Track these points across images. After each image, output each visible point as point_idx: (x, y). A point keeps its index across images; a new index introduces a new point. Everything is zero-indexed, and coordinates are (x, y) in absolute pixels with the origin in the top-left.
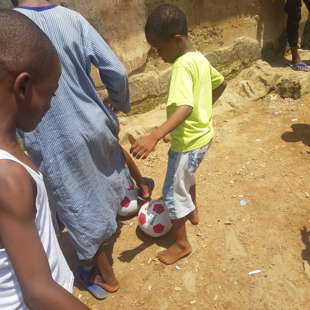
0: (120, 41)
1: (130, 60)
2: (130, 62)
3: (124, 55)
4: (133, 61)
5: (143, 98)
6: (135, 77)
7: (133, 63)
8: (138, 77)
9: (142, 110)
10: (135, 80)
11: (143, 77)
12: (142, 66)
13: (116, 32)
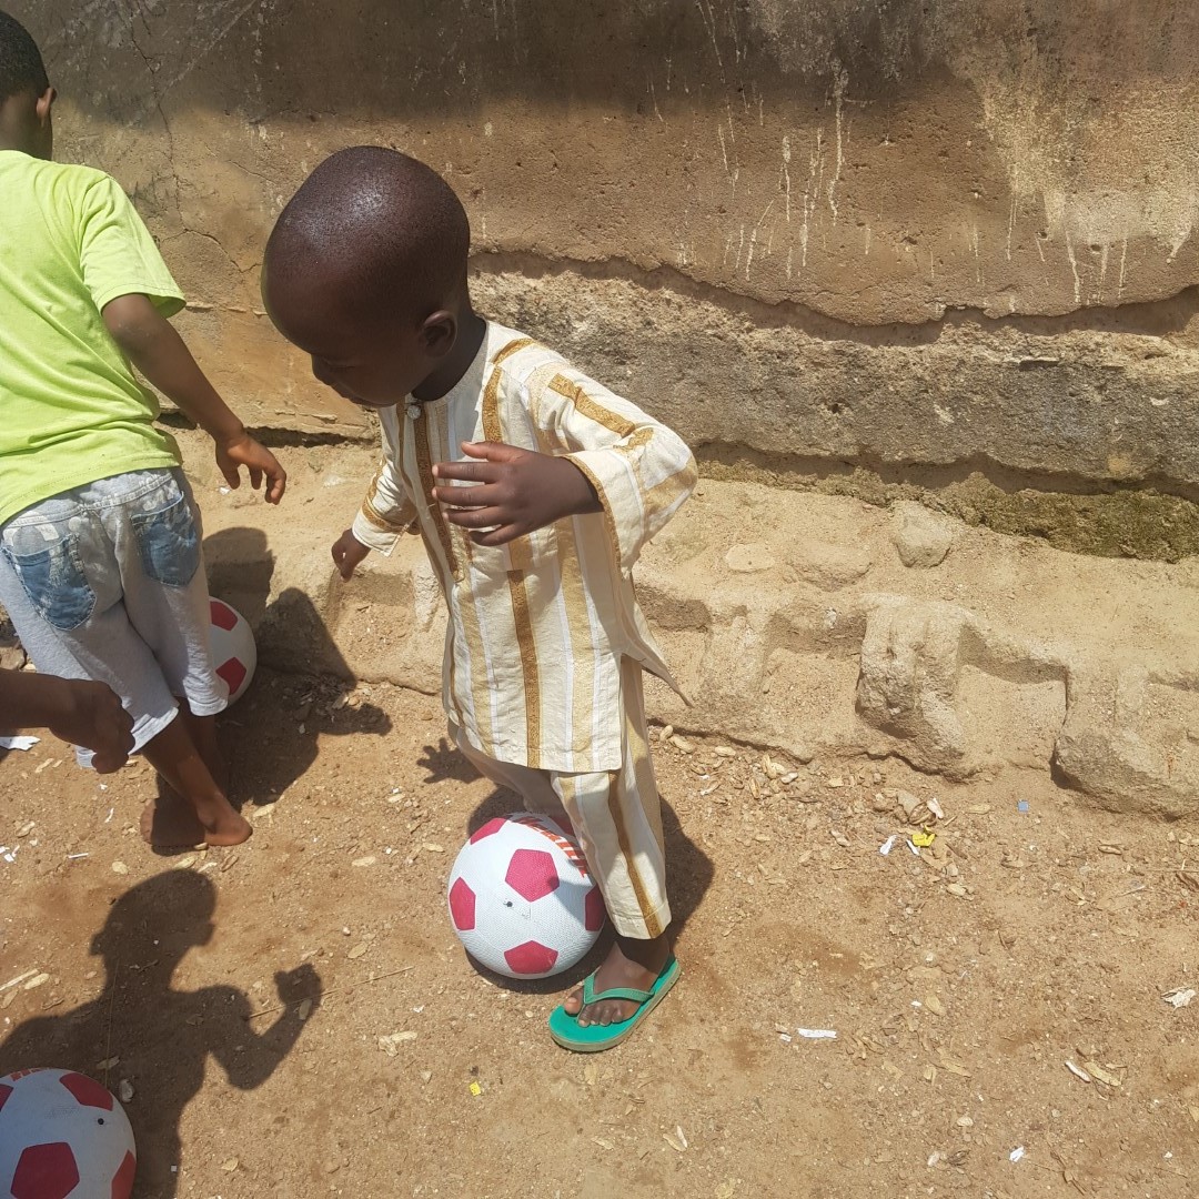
0: (1056, 110)
1: (1090, 241)
2: (1087, 253)
3: (1056, 202)
4: (1105, 250)
5: (1108, 475)
6: (1097, 344)
7: (1104, 262)
8: (1115, 349)
9: (1083, 535)
10: (1088, 359)
11: (1152, 361)
12: (1166, 296)
13: (1042, 57)
